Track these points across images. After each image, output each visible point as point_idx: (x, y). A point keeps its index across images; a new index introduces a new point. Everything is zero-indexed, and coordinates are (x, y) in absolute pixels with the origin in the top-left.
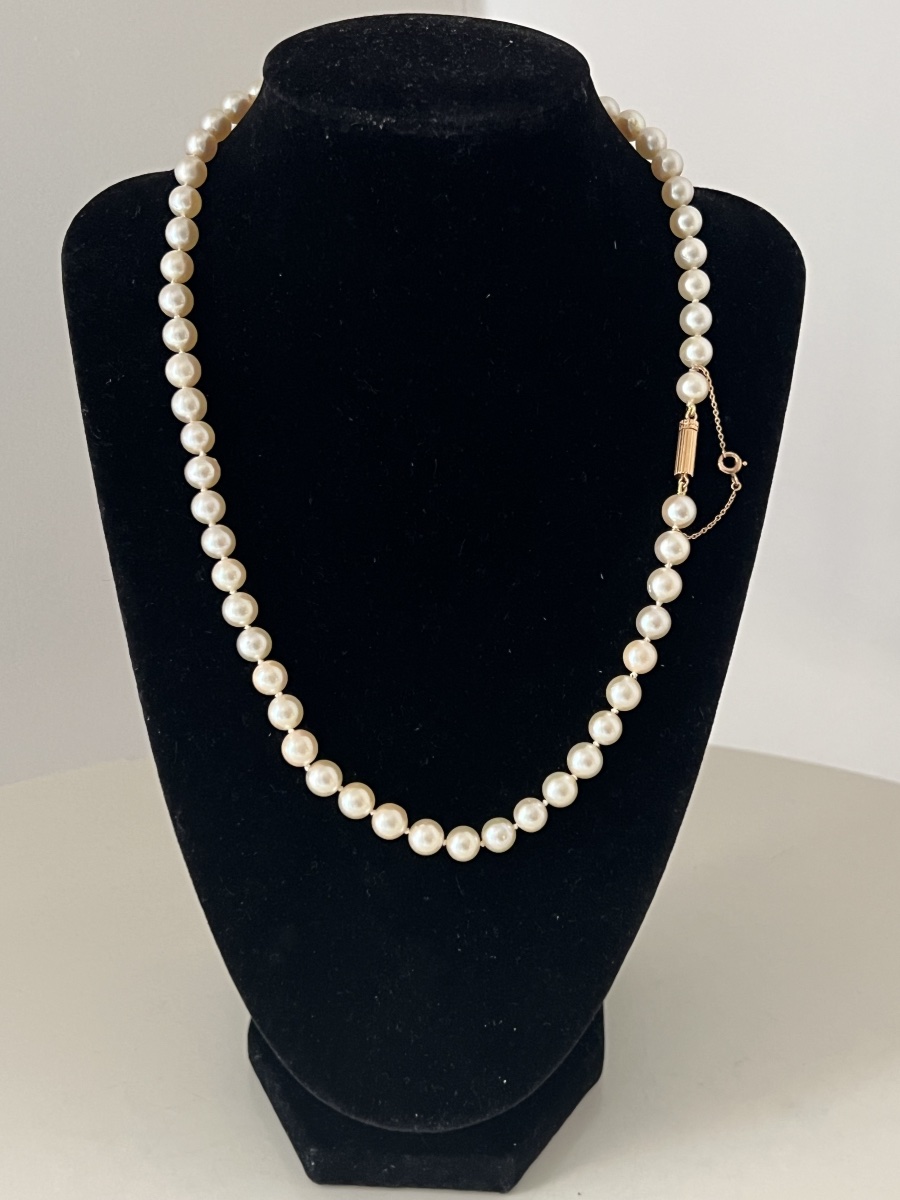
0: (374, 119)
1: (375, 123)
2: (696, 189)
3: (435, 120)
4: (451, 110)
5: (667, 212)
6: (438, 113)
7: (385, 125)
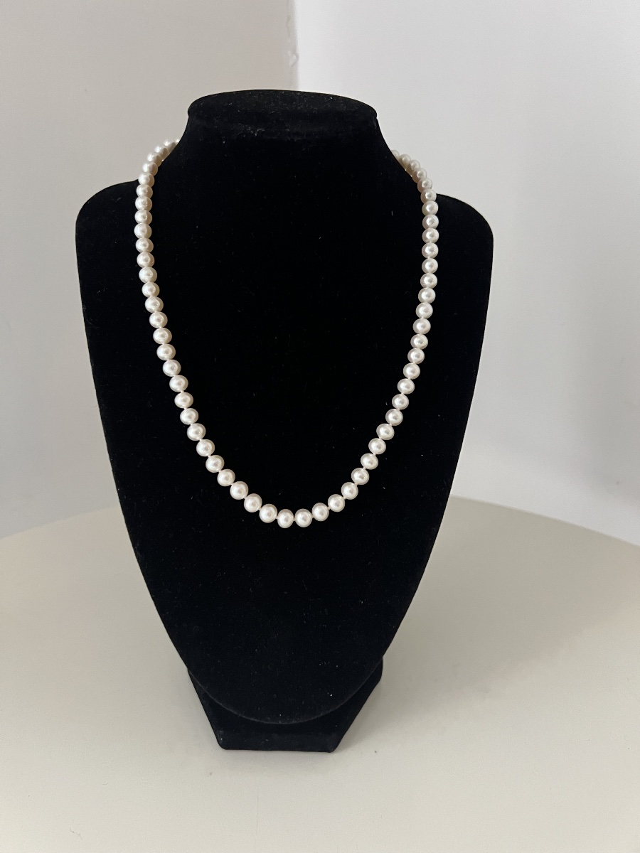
0: (252, 130)
1: (252, 132)
2: (437, 195)
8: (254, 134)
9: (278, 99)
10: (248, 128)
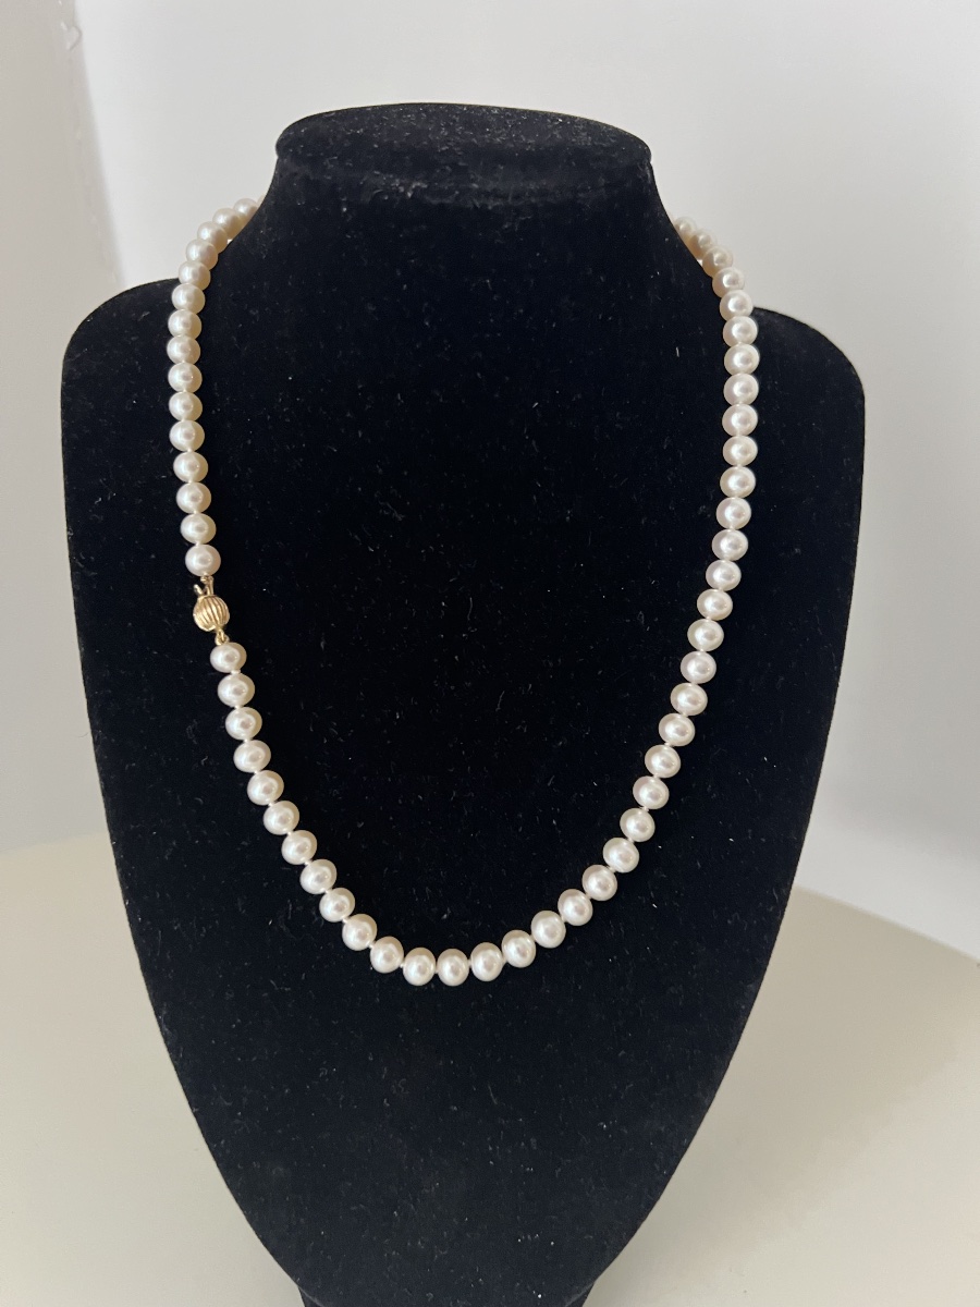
0: (401, 185)
3: (475, 186)
4: (496, 175)
6: (480, 178)
8: (405, 193)
9: (454, 121)
10: (393, 180)
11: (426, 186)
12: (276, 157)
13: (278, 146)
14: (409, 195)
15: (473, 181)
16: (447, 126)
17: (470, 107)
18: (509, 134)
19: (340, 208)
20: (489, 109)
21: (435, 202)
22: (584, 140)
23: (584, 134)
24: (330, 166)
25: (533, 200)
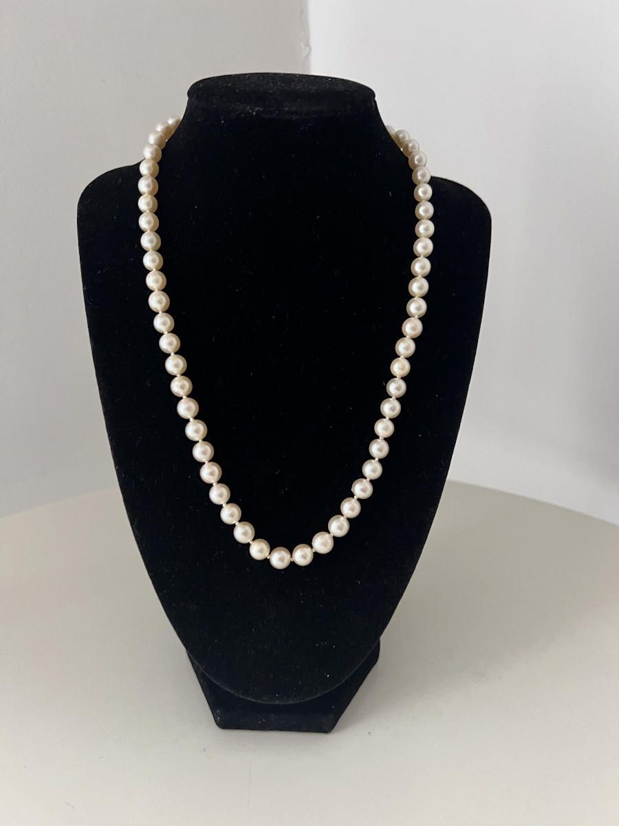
3: (286, 109)
5: (413, 186)
7: (257, 112)
11: (262, 109)
12: (187, 99)
13: (189, 93)
14: (254, 114)
15: (286, 106)
16: (273, 83)
17: (284, 74)
18: (303, 86)
19: (221, 121)
20: (294, 75)
21: (267, 117)
22: (341, 87)
23: (340, 85)
24: (215, 101)
25: (315, 116)
